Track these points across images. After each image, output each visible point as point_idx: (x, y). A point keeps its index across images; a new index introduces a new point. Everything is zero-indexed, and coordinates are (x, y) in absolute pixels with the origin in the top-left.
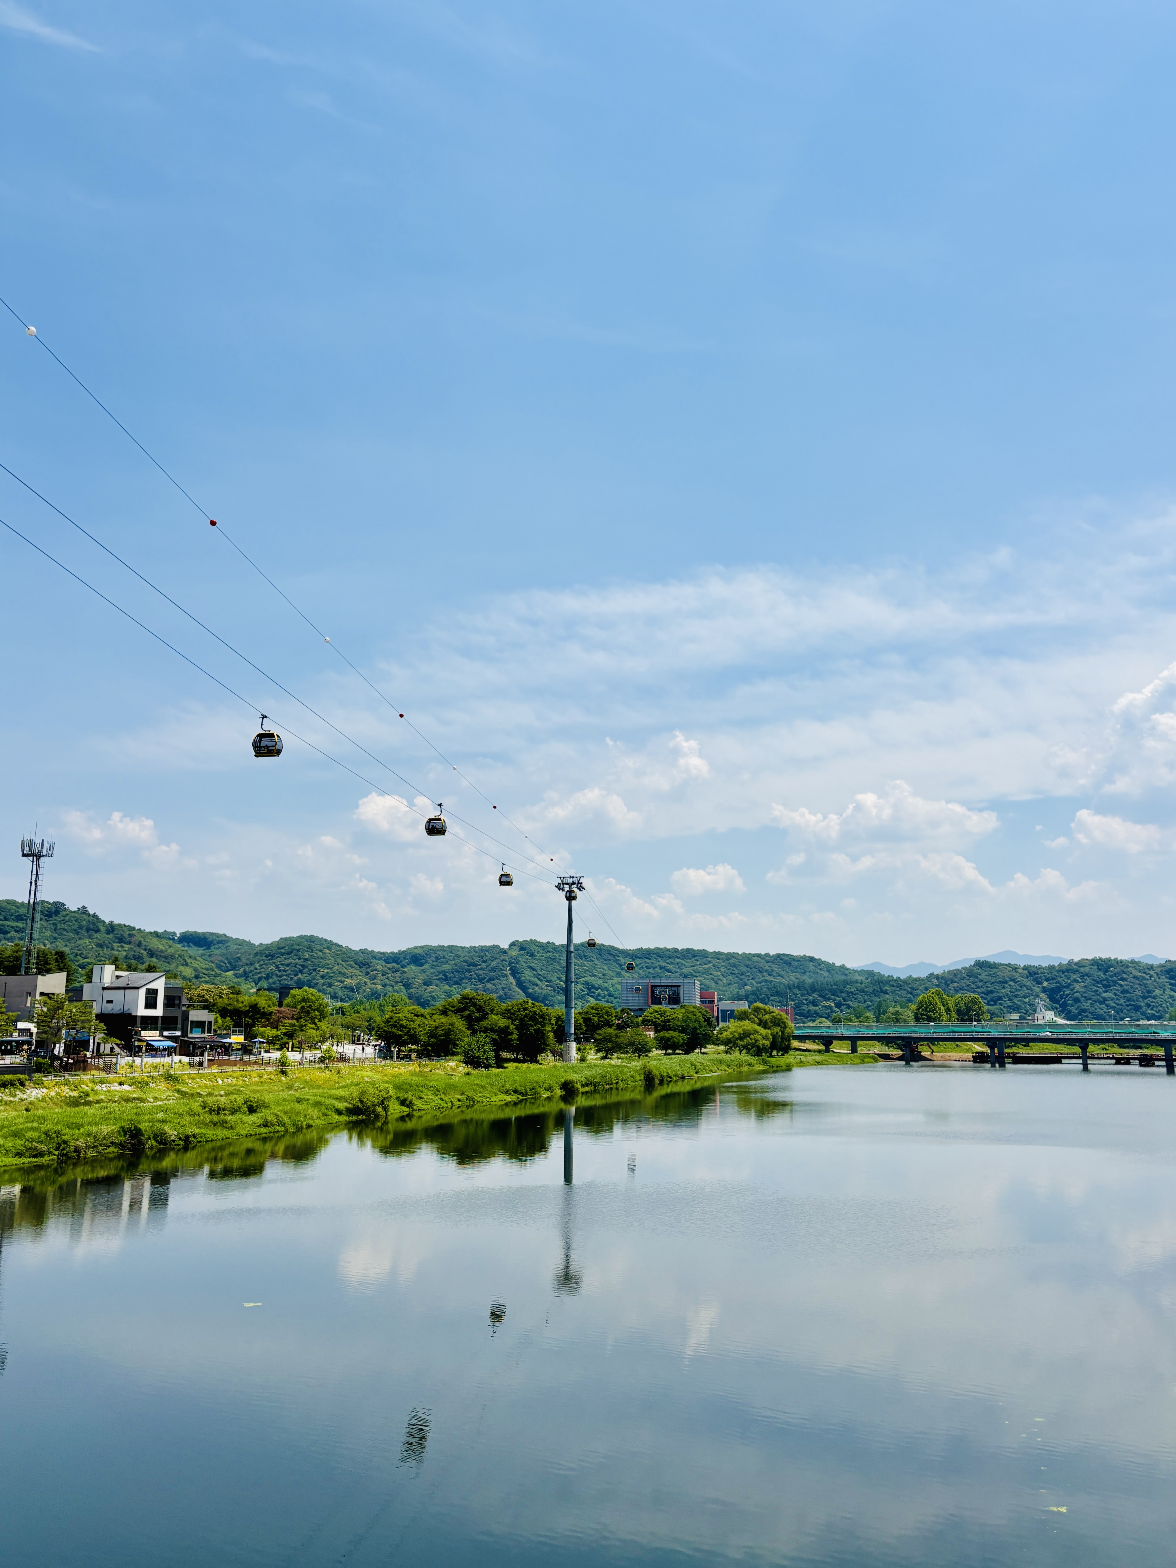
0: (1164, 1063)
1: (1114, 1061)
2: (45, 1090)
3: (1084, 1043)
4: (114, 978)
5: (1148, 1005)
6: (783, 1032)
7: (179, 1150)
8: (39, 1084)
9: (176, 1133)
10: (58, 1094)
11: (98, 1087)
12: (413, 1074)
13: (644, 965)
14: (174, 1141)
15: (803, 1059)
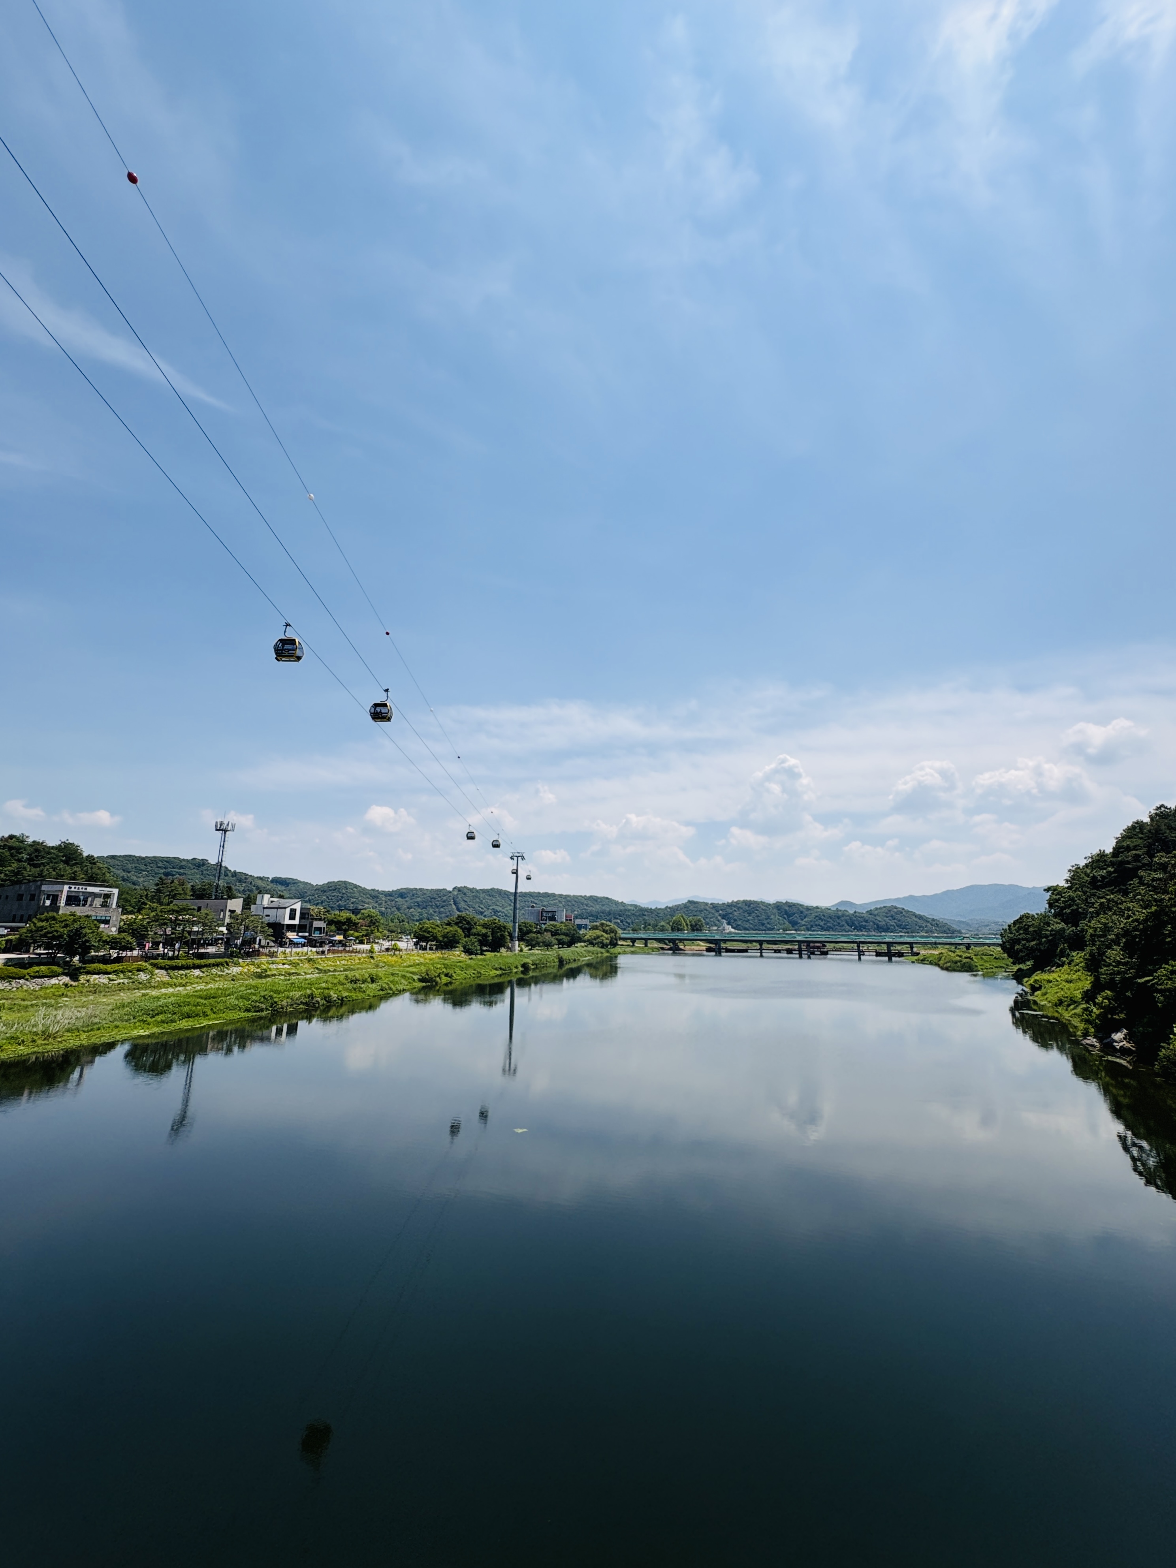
0: (797, 952)
1: (773, 951)
2: (241, 968)
3: (761, 942)
4: (270, 902)
5: (768, 923)
6: (615, 935)
7: (338, 1006)
8: (237, 964)
9: (336, 996)
10: (249, 970)
11: (271, 966)
12: (439, 958)
13: (523, 900)
14: (335, 1001)
15: (626, 950)
